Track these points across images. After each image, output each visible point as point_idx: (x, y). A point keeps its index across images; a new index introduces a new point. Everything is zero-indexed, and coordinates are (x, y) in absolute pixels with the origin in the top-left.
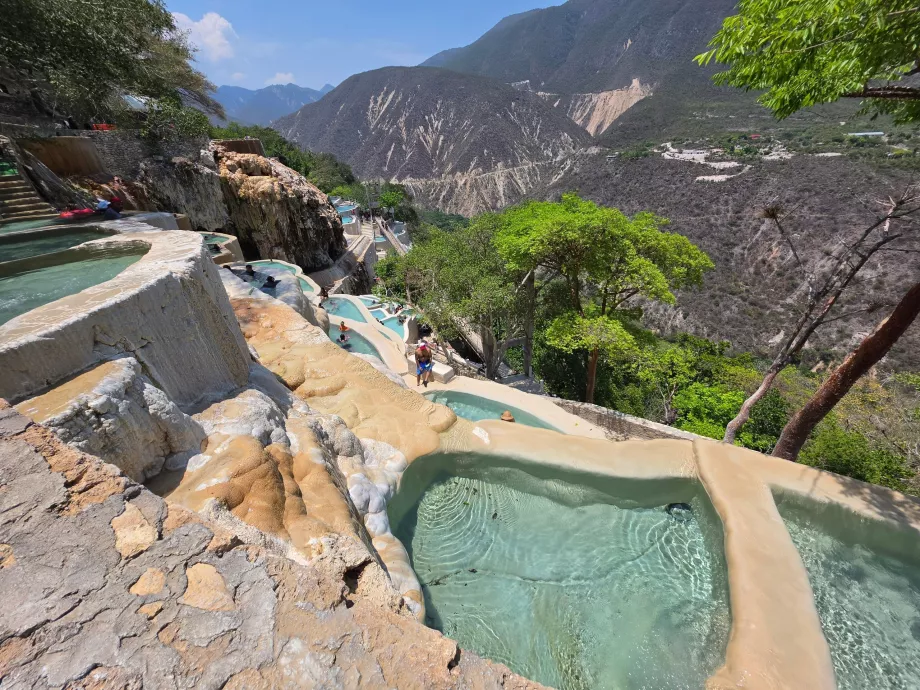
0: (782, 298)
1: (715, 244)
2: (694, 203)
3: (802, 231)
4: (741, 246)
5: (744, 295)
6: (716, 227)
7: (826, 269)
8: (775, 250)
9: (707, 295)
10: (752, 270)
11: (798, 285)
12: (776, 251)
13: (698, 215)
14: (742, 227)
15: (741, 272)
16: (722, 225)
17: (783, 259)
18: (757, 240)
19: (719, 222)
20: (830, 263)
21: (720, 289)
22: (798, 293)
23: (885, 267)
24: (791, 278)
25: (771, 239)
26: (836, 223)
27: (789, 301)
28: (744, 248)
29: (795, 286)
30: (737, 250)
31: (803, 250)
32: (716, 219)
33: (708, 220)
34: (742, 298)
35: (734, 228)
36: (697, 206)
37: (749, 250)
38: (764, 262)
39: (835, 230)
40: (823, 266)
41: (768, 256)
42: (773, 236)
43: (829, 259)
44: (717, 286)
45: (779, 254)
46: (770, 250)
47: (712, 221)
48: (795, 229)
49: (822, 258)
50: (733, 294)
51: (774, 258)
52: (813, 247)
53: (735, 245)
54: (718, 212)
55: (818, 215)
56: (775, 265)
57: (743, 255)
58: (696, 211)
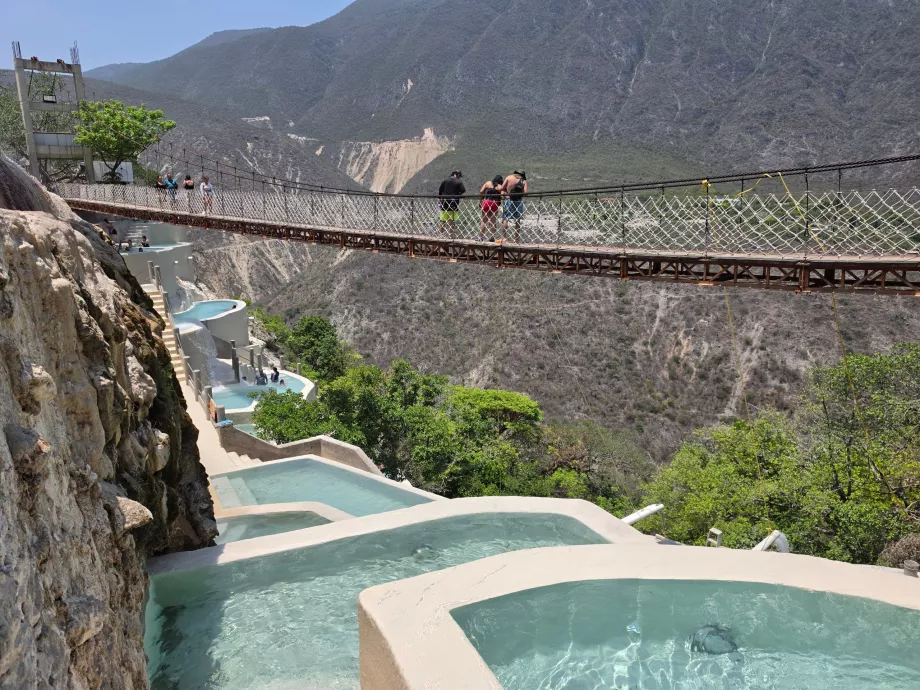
0: (718, 410)
1: (607, 341)
2: (561, 284)
3: (707, 315)
4: (641, 341)
5: (669, 410)
6: (600, 315)
7: (754, 363)
8: (685, 343)
9: (622, 418)
10: (666, 374)
11: (730, 388)
12: (687, 346)
13: (572, 301)
14: (634, 314)
15: (655, 379)
16: (607, 312)
17: (699, 354)
18: (658, 331)
19: (602, 309)
20: (755, 355)
21: (639, 407)
22: (735, 400)
23: (815, 355)
24: (718, 380)
25: (675, 328)
26: (742, 303)
27: (728, 413)
28: (645, 344)
29: (728, 391)
30: (638, 347)
31: (718, 340)
32: (598, 306)
33: (588, 308)
34: (668, 415)
35: (625, 317)
36: (566, 288)
37: (652, 345)
38: (676, 360)
39: (745, 312)
40: (749, 360)
41: (680, 351)
42: (675, 324)
43: (752, 350)
44: (631, 403)
45: (691, 348)
46: (678, 343)
47: (593, 307)
48: (699, 313)
49: (744, 350)
50: (655, 411)
51: (687, 354)
52: (729, 335)
53: (633, 340)
54: (597, 295)
55: (719, 294)
56: (692, 365)
57: (647, 353)
58: (569, 296)
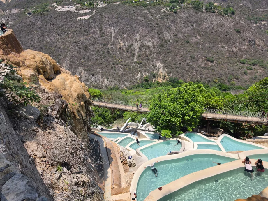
0: (133, 60)
1: (101, 46)
2: (82, 30)
3: (125, 33)
4: (110, 44)
5: (121, 63)
6: (97, 38)
7: (139, 46)
8: (121, 43)
9: (110, 68)
10: (118, 53)
11: (134, 53)
12: (122, 44)
13: (87, 35)
14: (106, 36)
15: (116, 55)
16: (99, 37)
17: (125, 45)
18: (114, 40)
19: (97, 36)
20: (139, 43)
21: (113, 64)
22: (136, 57)
23: (152, 40)
24: (131, 52)
25: (118, 39)
26: (133, 28)
27: (135, 60)
28: (111, 45)
29: (134, 54)
30: (109, 46)
31: (129, 40)
32: (95, 35)
33: (93, 37)
34: (121, 64)
35: (104, 38)
36: (84, 31)
37: (113, 45)
38: (120, 48)
39: (134, 31)
40: (137, 45)
41: (120, 46)
42: (118, 37)
43: (138, 42)
44: (111, 63)
45: (123, 44)
46: (120, 43)
47: (94, 36)
48: (123, 33)
49: (136, 42)
50: (117, 64)
51: (122, 46)
52: (132, 38)
53: (108, 44)
54: (94, 32)
55: (127, 27)
56: (124, 49)
57: (112, 48)
58: (86, 33)
